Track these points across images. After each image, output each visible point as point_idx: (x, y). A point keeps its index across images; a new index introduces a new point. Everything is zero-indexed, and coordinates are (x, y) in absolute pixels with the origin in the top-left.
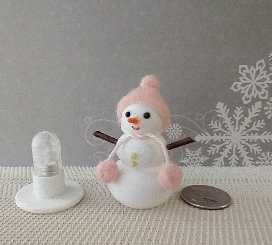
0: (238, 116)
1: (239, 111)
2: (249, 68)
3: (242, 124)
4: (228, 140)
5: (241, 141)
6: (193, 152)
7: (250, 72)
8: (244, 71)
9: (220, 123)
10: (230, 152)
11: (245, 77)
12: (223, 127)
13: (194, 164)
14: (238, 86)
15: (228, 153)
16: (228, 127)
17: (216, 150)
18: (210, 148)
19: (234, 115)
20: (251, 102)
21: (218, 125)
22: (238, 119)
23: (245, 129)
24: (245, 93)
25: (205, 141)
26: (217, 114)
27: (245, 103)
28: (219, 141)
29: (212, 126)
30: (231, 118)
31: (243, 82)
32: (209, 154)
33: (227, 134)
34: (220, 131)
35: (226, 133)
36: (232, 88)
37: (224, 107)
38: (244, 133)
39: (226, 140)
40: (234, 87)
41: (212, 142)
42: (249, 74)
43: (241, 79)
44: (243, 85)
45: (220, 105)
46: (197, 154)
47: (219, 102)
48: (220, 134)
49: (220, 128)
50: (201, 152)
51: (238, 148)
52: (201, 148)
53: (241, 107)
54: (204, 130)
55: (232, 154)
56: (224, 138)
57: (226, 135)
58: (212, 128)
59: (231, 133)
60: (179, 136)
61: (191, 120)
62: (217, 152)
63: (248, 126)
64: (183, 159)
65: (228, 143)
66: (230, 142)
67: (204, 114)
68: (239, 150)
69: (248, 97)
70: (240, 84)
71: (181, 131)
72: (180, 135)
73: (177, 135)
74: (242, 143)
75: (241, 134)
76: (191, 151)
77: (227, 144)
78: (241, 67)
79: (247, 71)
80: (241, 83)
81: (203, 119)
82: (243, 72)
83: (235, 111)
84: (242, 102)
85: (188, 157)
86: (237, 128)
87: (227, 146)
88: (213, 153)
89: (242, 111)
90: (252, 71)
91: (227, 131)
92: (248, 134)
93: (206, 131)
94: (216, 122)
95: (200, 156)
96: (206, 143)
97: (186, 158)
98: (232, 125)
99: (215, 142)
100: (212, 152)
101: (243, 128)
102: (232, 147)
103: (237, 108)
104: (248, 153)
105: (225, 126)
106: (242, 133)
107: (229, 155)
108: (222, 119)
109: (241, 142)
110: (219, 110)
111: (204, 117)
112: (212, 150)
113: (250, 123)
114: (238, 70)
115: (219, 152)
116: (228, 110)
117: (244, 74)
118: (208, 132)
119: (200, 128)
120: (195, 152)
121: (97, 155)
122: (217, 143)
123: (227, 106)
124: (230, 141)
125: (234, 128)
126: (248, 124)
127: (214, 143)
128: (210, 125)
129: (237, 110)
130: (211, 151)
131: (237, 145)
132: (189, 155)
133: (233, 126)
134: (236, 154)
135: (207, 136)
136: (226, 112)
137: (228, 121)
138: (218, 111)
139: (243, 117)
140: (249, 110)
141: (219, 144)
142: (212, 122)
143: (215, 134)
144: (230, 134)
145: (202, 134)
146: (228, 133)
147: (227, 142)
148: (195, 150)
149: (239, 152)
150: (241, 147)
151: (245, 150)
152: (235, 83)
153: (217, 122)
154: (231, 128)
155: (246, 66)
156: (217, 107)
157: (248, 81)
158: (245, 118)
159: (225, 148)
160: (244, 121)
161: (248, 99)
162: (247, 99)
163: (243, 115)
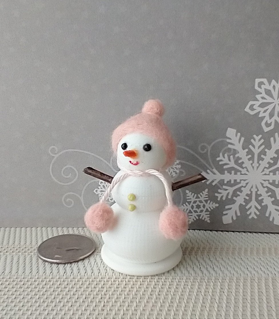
0: (257, 147)
1: (257, 141)
2: (270, 83)
3: (263, 159)
4: (245, 180)
5: (263, 182)
6: (196, 195)
7: (271, 88)
8: (263, 86)
9: (232, 157)
10: (247, 198)
11: (264, 95)
12: (236, 162)
13: (198, 212)
14: (254, 107)
15: (245, 199)
16: (243, 163)
17: (228, 194)
18: (219, 191)
19: (250, 146)
20: (273, 129)
21: (230, 160)
22: (256, 151)
23: (267, 166)
24: (265, 117)
25: (213, 181)
26: (228, 145)
27: (266, 129)
28: (232, 182)
29: (221, 160)
30: (247, 150)
31: (262, 101)
32: (219, 199)
33: (243, 173)
34: (233, 168)
35: (241, 171)
36: (247, 109)
37: (236, 136)
38: (267, 171)
39: (241, 180)
40: (250, 108)
41: (222, 182)
42: (270, 91)
43: (258, 97)
44: (262, 105)
45: (231, 132)
46: (202, 199)
47: (229, 129)
48: (233, 172)
49: (232, 164)
50: (207, 196)
51: (259, 193)
52: (207, 190)
53: (260, 136)
54: (210, 165)
55: (250, 200)
56: (238, 177)
57: (241, 174)
58: (221, 163)
59: (247, 171)
60: (176, 173)
61: (192, 152)
62: (229, 197)
63: (272, 162)
64: (183, 205)
65: (244, 185)
66: (247, 184)
67: (209, 144)
68: (261, 195)
69: (269, 122)
70: (257, 103)
71: (180, 166)
72: (178, 171)
73: (174, 171)
74: (265, 185)
75: (261, 172)
76: (193, 194)
77: (242, 186)
78: (258, 81)
79: (267, 86)
80: (259, 103)
81: (209, 151)
82: (261, 88)
83: (252, 141)
84: (261, 128)
85: (189, 203)
86: (256, 164)
87: (243, 189)
88: (224, 199)
89: (262, 141)
90: (274, 87)
91: (243, 168)
92: (271, 174)
93: (213, 167)
94: (226, 155)
95: (206, 201)
96: (214, 184)
97: (187, 203)
98: (249, 159)
99: (225, 182)
100: (222, 197)
101: (264, 164)
102: (250, 190)
103: (255, 136)
104: (273, 199)
105: (240, 162)
106: (263, 171)
107: (247, 202)
108: (235, 152)
109: (262, 184)
110: (230, 139)
111: (209, 148)
112: (223, 194)
113: (274, 157)
114: (254, 86)
115: (232, 196)
116: (243, 139)
117: (262, 91)
118: (216, 169)
119: (205, 163)
120: (199, 195)
121: (66, 198)
122: (229, 184)
123: (241, 134)
124: (246, 182)
125: (252, 164)
126: (271, 159)
127: (225, 185)
128: (218, 159)
129: (255, 140)
130: (221, 195)
131: (257, 188)
132: (191, 199)
133: (251, 162)
134: (257, 200)
135: (214, 174)
136: (239, 142)
137: (242, 154)
138: (228, 141)
139: (264, 149)
140: (272, 139)
141: (232, 186)
142: (221, 154)
143: (226, 172)
144: (247, 173)
145: (208, 171)
146: (244, 171)
147: (243, 183)
148: (199, 193)
149: (260, 198)
150: (262, 191)
151: (269, 196)
152: (251, 103)
153: (228, 155)
154: (247, 164)
155: (265, 80)
156: (228, 135)
157: (269, 99)
158: (266, 150)
159: (241, 192)
160: (265, 155)
161: (270, 125)
162: (268, 125)
163: (263, 147)
